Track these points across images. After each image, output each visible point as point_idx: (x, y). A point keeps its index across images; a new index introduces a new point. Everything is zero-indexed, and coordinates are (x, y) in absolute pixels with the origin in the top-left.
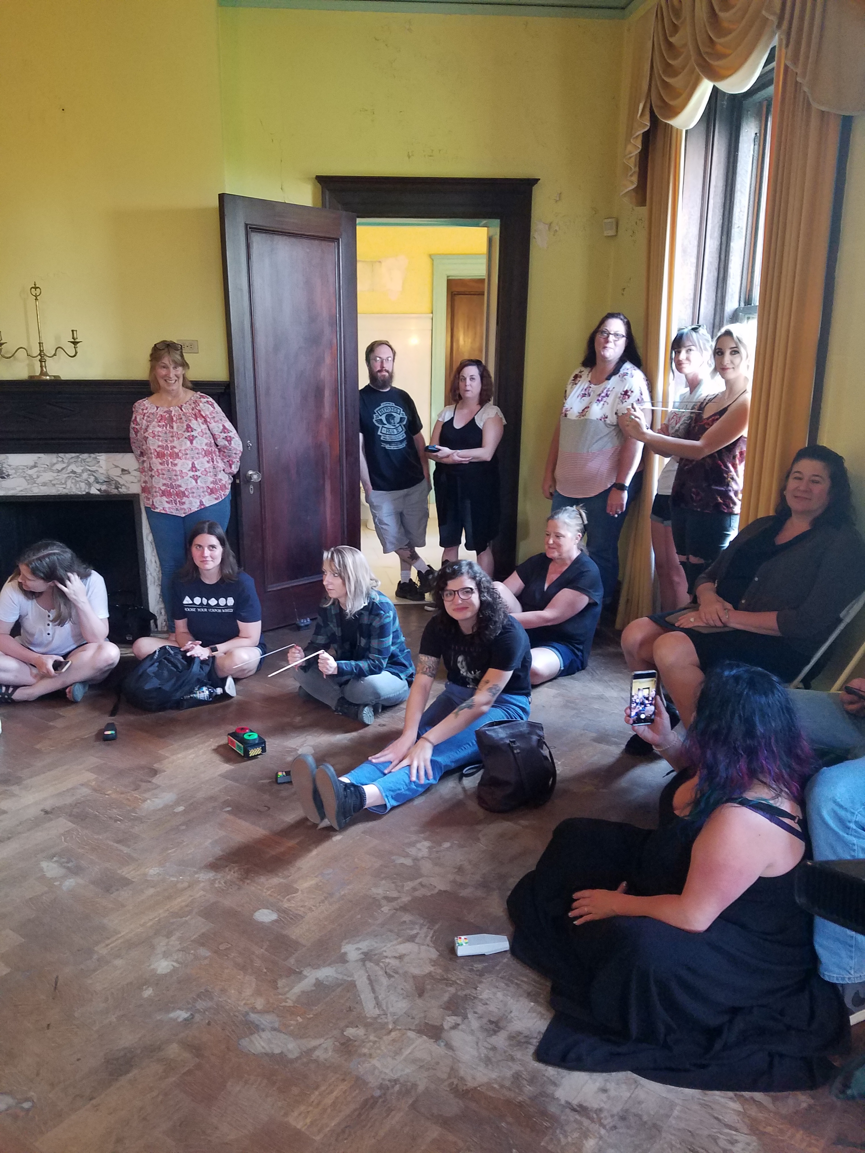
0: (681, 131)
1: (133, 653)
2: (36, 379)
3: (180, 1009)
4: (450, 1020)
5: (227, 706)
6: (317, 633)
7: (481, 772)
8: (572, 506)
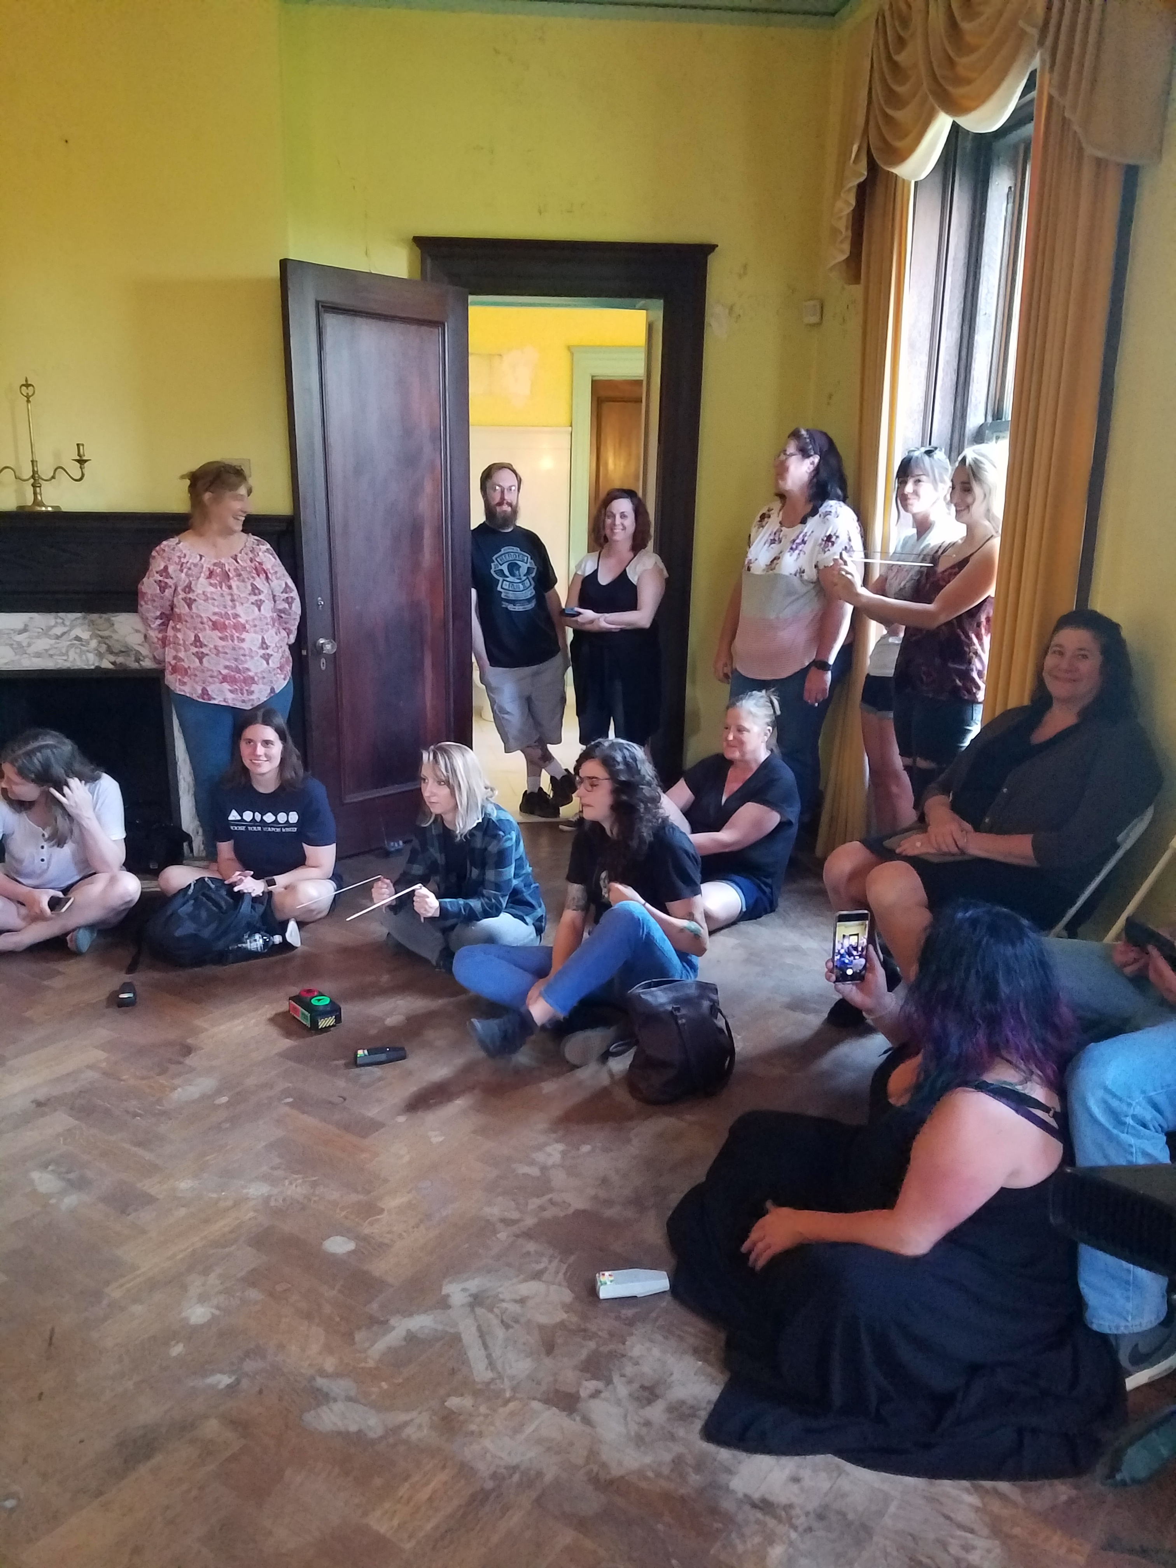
0: (910, 183)
1: (158, 886)
2: (27, 510)
3: (222, 1372)
4: (591, 1385)
5: (289, 960)
6: (412, 861)
7: (632, 1051)
8: (760, 690)
